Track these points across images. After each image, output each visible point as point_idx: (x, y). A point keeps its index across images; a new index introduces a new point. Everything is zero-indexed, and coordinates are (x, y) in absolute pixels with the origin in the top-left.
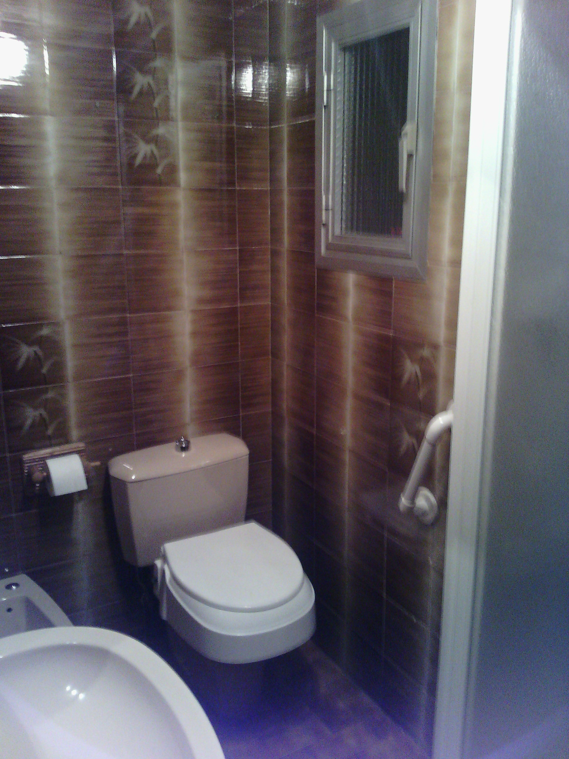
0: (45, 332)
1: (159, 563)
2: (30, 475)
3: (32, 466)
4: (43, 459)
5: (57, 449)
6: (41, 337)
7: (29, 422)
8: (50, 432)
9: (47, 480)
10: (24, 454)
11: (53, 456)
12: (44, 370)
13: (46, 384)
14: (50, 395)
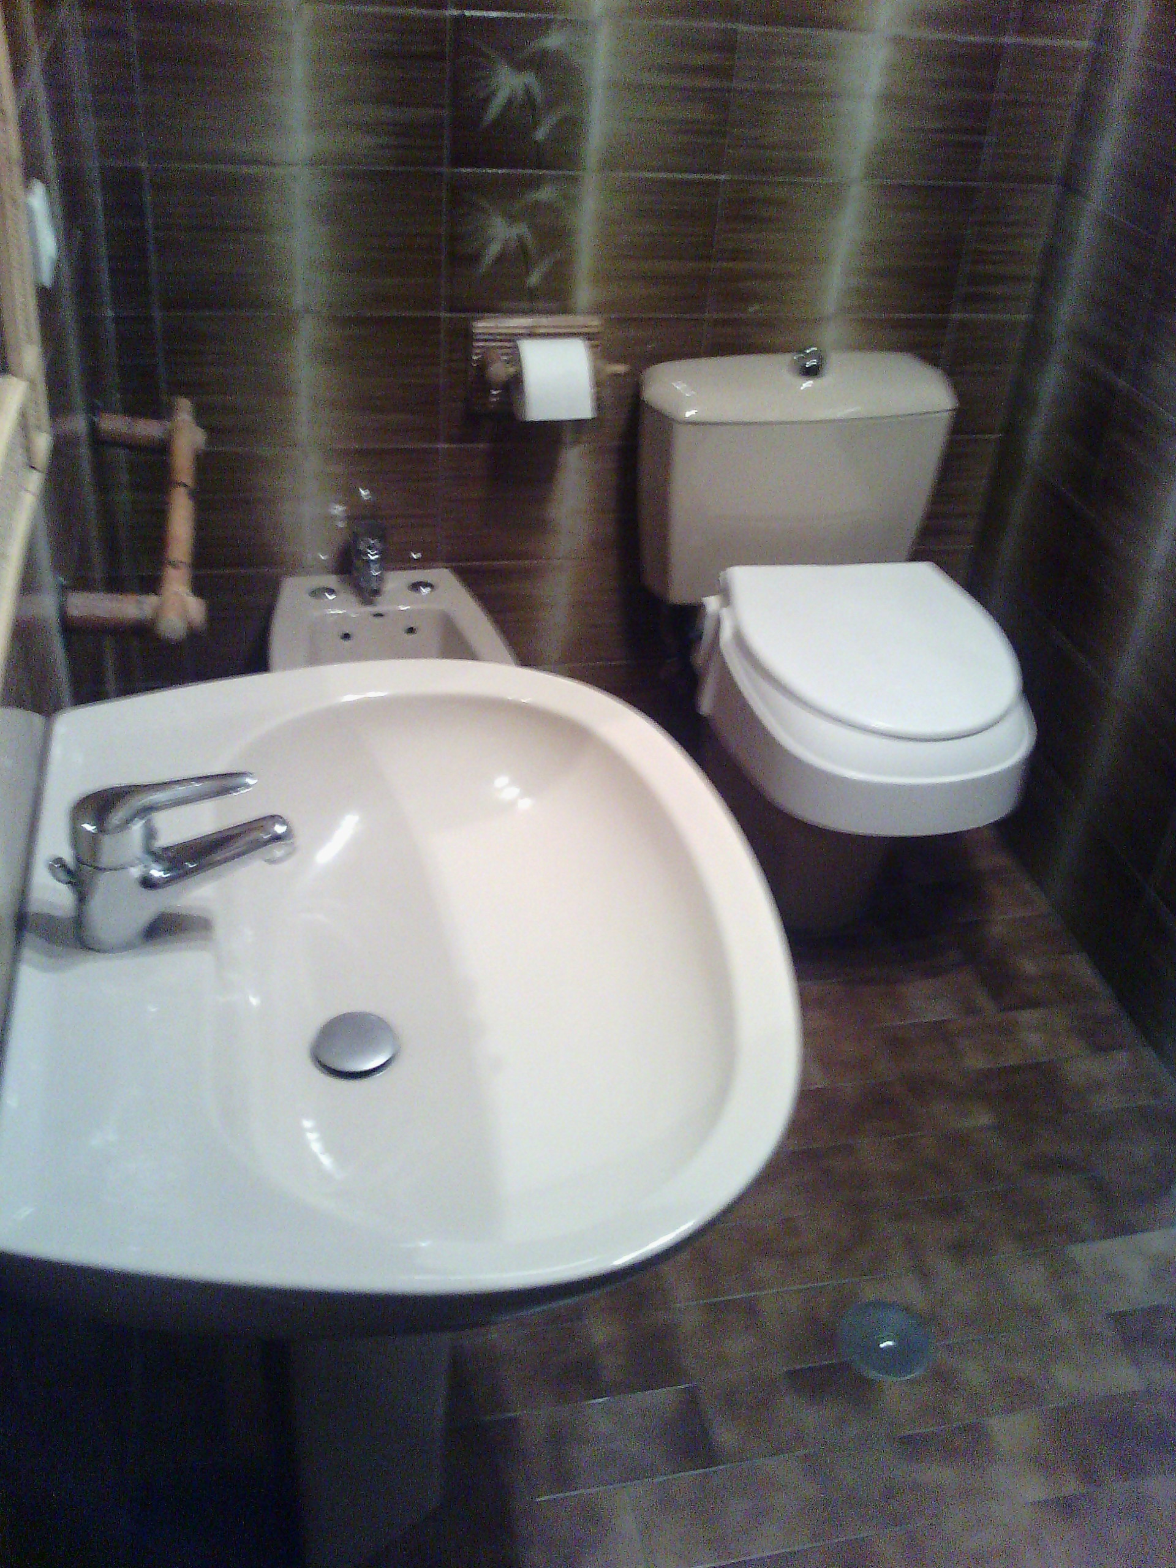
0: (553, 41)
1: (712, 603)
2: (483, 367)
3: (488, 348)
4: (512, 338)
5: (544, 322)
6: (544, 53)
7: (494, 249)
8: (534, 279)
9: (515, 384)
10: (476, 319)
11: (532, 334)
12: (540, 135)
13: (539, 167)
14: (545, 194)
